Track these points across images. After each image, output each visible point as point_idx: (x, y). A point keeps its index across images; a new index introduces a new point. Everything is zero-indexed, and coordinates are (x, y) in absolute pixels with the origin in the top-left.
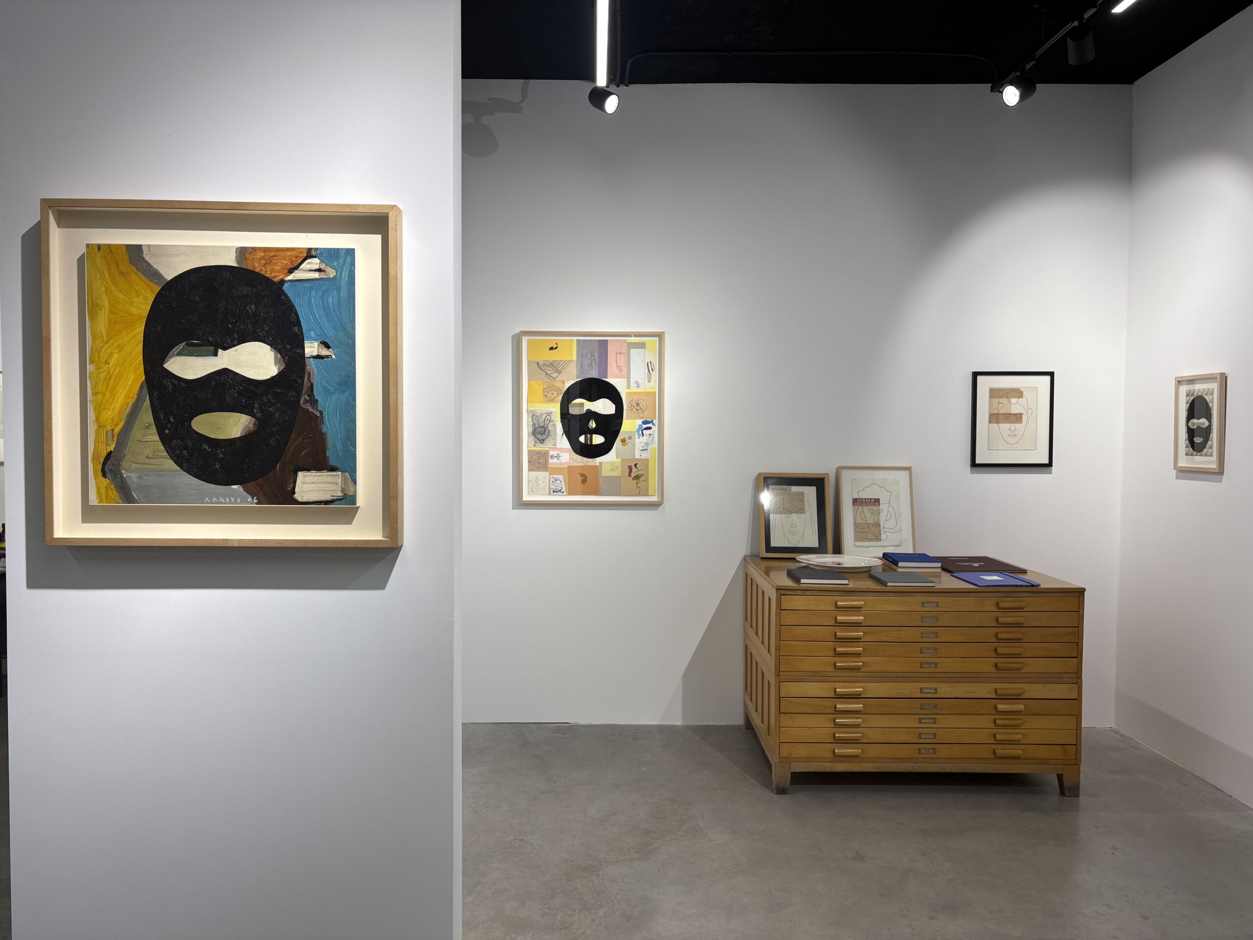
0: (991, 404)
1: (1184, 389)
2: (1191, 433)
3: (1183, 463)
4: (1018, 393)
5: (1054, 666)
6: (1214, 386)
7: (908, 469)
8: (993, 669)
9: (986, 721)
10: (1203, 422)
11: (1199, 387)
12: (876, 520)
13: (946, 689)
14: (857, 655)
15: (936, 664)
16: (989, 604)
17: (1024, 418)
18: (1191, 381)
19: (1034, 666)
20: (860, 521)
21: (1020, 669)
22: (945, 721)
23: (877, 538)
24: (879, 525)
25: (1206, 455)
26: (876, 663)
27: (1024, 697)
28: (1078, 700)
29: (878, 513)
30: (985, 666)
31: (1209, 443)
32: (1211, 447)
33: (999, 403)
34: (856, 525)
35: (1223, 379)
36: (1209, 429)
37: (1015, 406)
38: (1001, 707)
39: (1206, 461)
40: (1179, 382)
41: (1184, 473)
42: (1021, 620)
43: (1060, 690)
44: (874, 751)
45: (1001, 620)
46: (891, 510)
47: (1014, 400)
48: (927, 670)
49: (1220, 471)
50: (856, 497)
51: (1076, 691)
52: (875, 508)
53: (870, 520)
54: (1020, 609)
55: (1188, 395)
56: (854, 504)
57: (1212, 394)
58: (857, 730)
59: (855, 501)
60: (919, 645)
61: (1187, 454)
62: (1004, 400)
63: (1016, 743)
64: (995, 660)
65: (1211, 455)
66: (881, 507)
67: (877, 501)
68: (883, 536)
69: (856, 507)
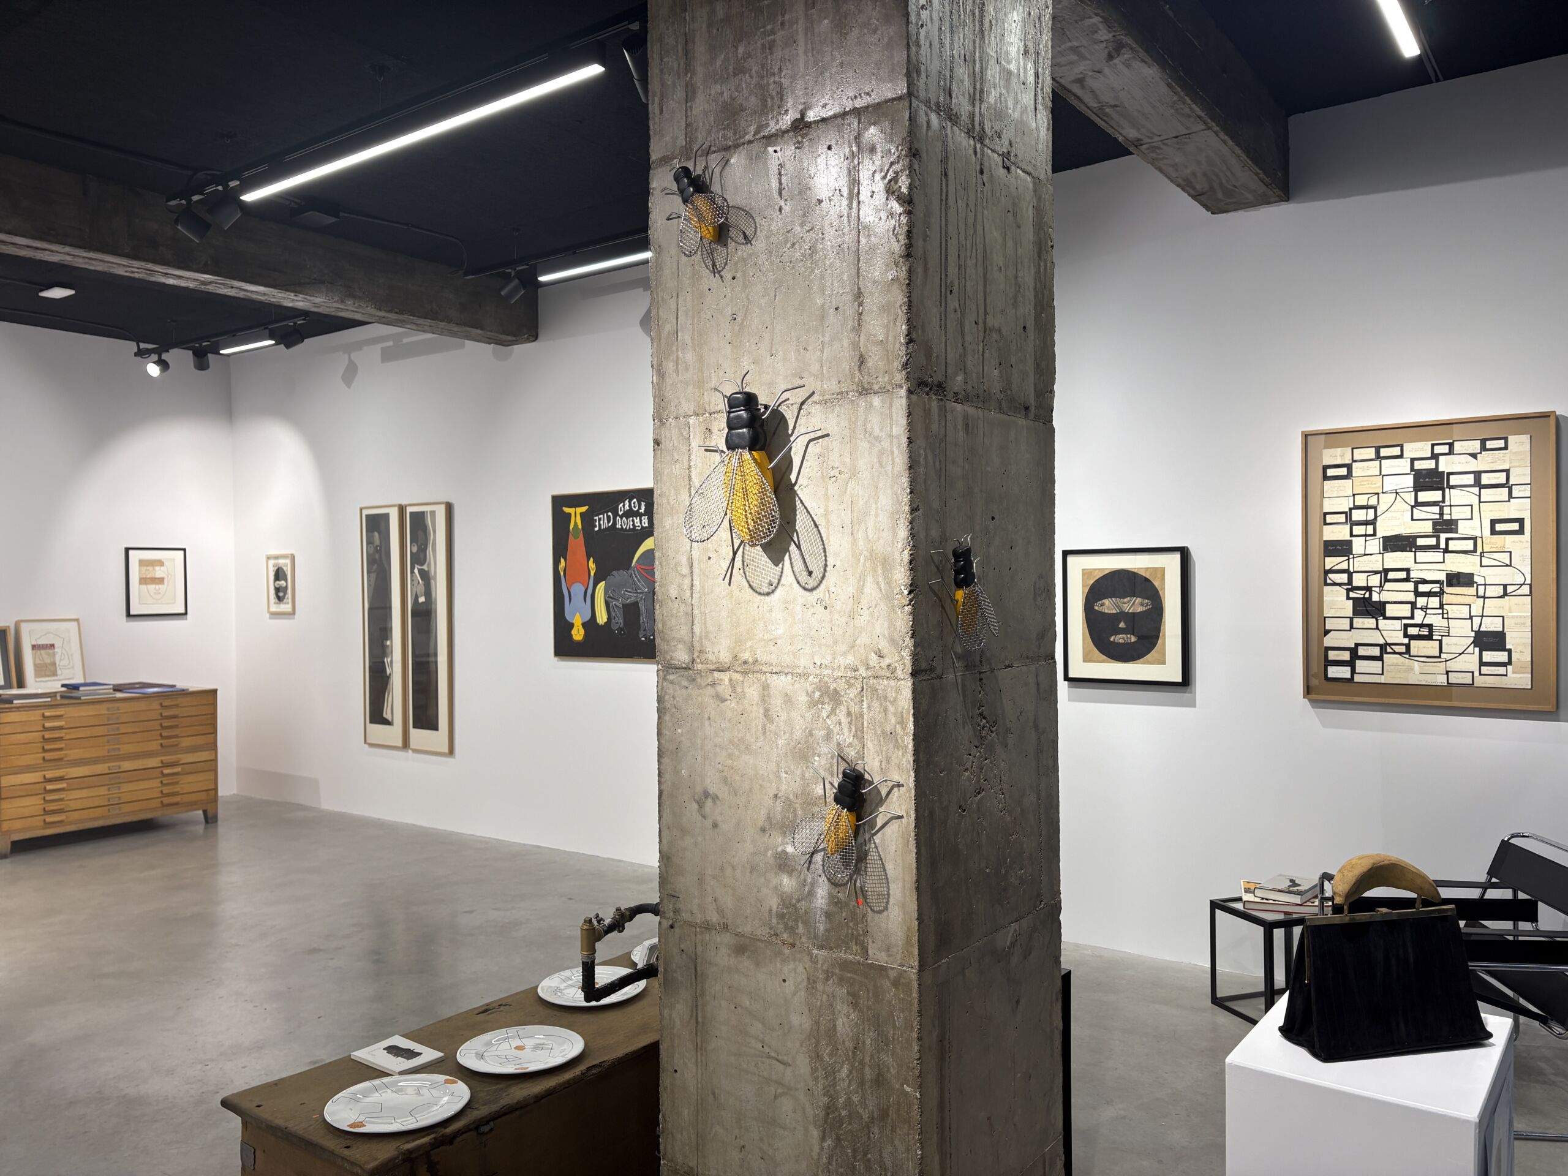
0: (140, 571)
1: (272, 562)
2: (277, 590)
3: (274, 608)
4: (160, 563)
5: (200, 740)
6: (288, 561)
7: (77, 620)
8: (159, 748)
9: (156, 783)
10: (283, 583)
11: (281, 562)
12: (52, 660)
13: (127, 765)
14: (60, 749)
15: (119, 749)
16: (155, 705)
17: (166, 581)
18: (277, 557)
19: (187, 742)
20: (38, 662)
21: (177, 745)
22: (126, 787)
23: (54, 674)
24: (55, 664)
25: (285, 603)
26: (74, 754)
27: (181, 762)
28: (215, 760)
29: (54, 655)
30: (154, 746)
31: (287, 596)
32: (288, 598)
33: (147, 570)
34: (35, 665)
35: (293, 558)
36: (286, 587)
37: (159, 572)
38: (166, 771)
39: (286, 607)
40: (268, 558)
41: (275, 615)
42: (177, 713)
43: (204, 756)
44: (74, 816)
45: (164, 714)
46: (64, 652)
47: (157, 568)
48: (113, 754)
49: (293, 613)
50: (34, 643)
51: (214, 755)
52: (51, 651)
53: (48, 660)
54: (176, 706)
55: (274, 566)
56: (33, 649)
57: (287, 566)
58: (61, 803)
59: (34, 647)
60: (106, 738)
61: (275, 603)
62: (150, 568)
63: (176, 794)
64: (160, 742)
65: (288, 603)
66: (56, 650)
67: (52, 646)
68: (59, 672)
69: (35, 651)
